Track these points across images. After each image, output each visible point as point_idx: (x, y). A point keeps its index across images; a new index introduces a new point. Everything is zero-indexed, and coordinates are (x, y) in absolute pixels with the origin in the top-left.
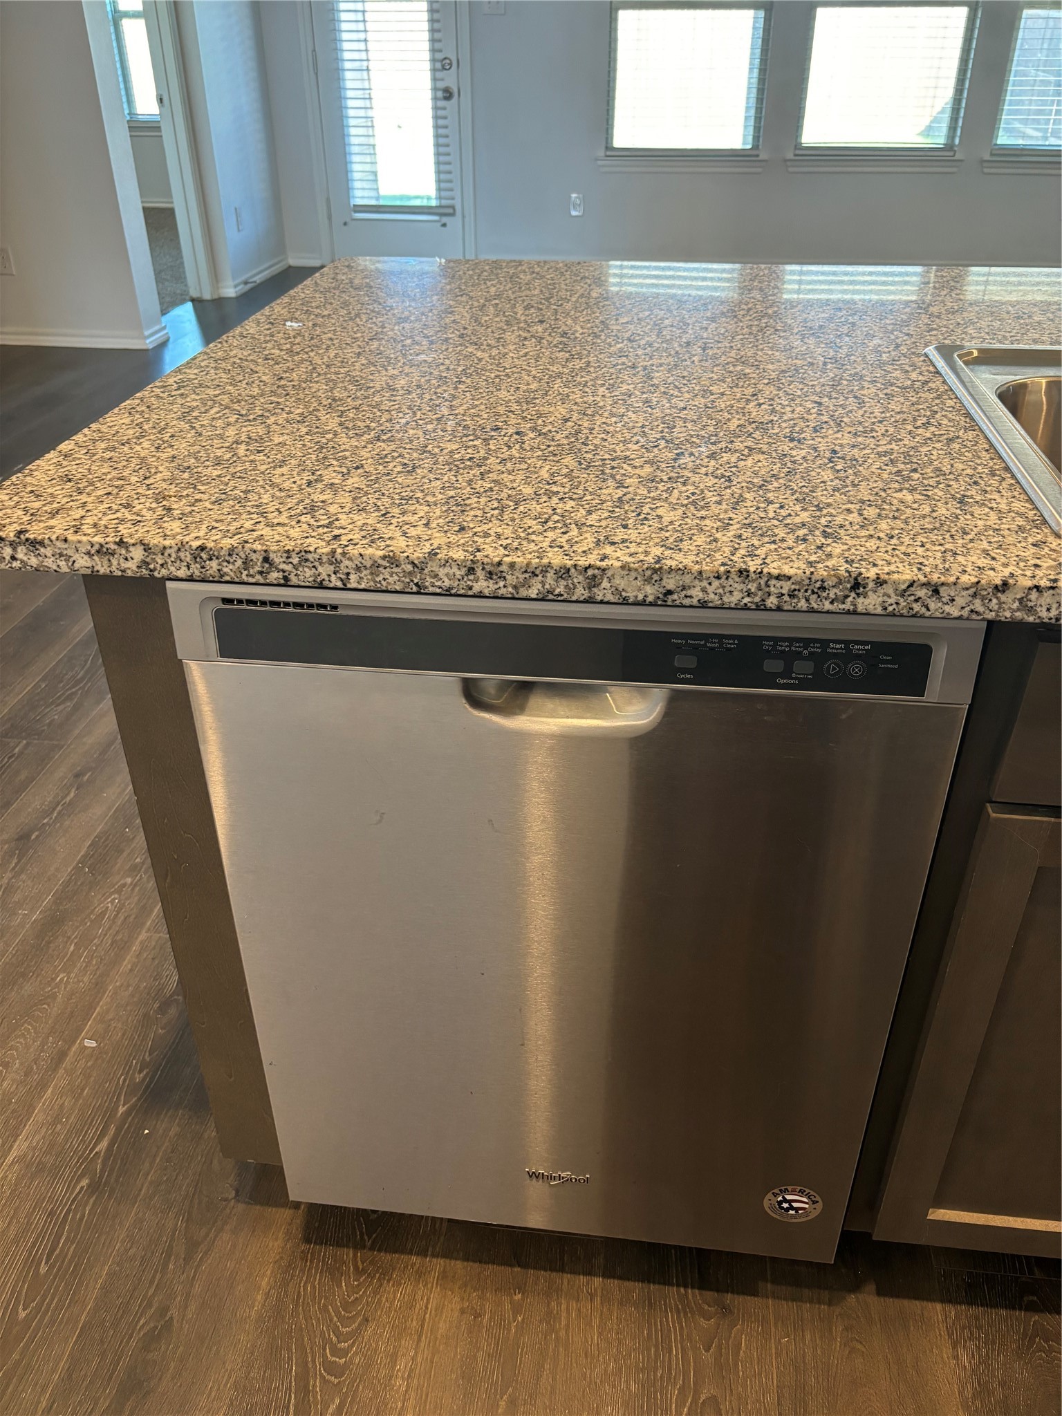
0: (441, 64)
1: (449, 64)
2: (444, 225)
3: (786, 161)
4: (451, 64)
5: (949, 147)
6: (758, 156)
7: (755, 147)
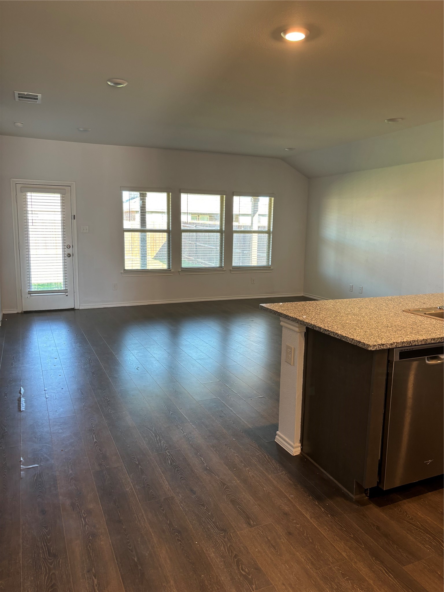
0: (66, 246)
1: (69, 247)
2: (67, 296)
3: (179, 272)
4: (70, 247)
5: (221, 267)
6: (171, 271)
7: (169, 268)
